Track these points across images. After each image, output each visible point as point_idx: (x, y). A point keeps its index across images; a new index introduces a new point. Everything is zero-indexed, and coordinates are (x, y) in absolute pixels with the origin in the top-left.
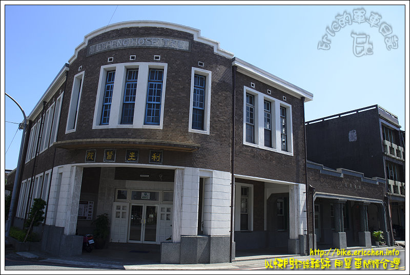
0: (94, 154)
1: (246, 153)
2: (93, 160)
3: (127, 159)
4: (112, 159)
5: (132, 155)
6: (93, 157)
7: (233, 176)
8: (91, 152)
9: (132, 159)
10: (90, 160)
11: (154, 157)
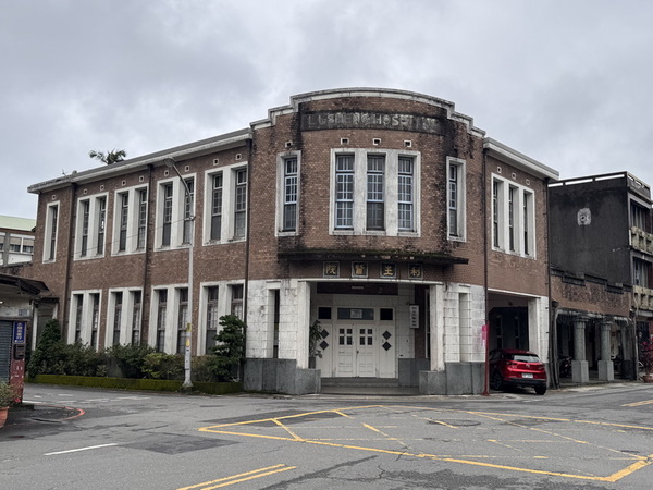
0: (337, 267)
1: (494, 261)
2: (336, 275)
3: (382, 274)
4: (364, 274)
6: (336, 271)
7: (486, 290)
8: (331, 264)
9: (388, 273)
10: (330, 274)
11: (414, 272)
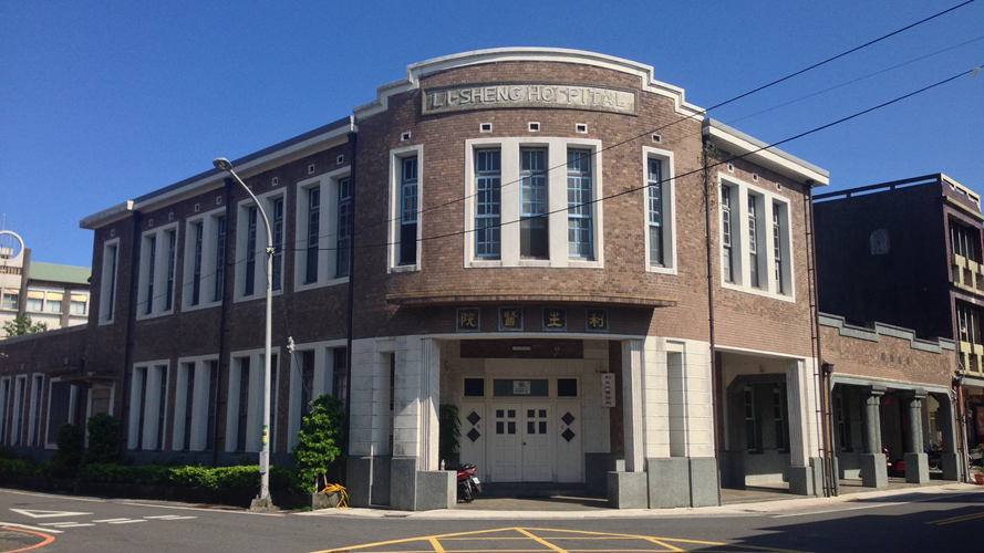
0: (477, 316)
1: (726, 303)
2: (476, 328)
3: (546, 325)
4: (517, 325)
5: (554, 319)
6: (475, 321)
7: (712, 348)
8: (468, 312)
9: (554, 324)
10: (466, 327)
11: (594, 320)
